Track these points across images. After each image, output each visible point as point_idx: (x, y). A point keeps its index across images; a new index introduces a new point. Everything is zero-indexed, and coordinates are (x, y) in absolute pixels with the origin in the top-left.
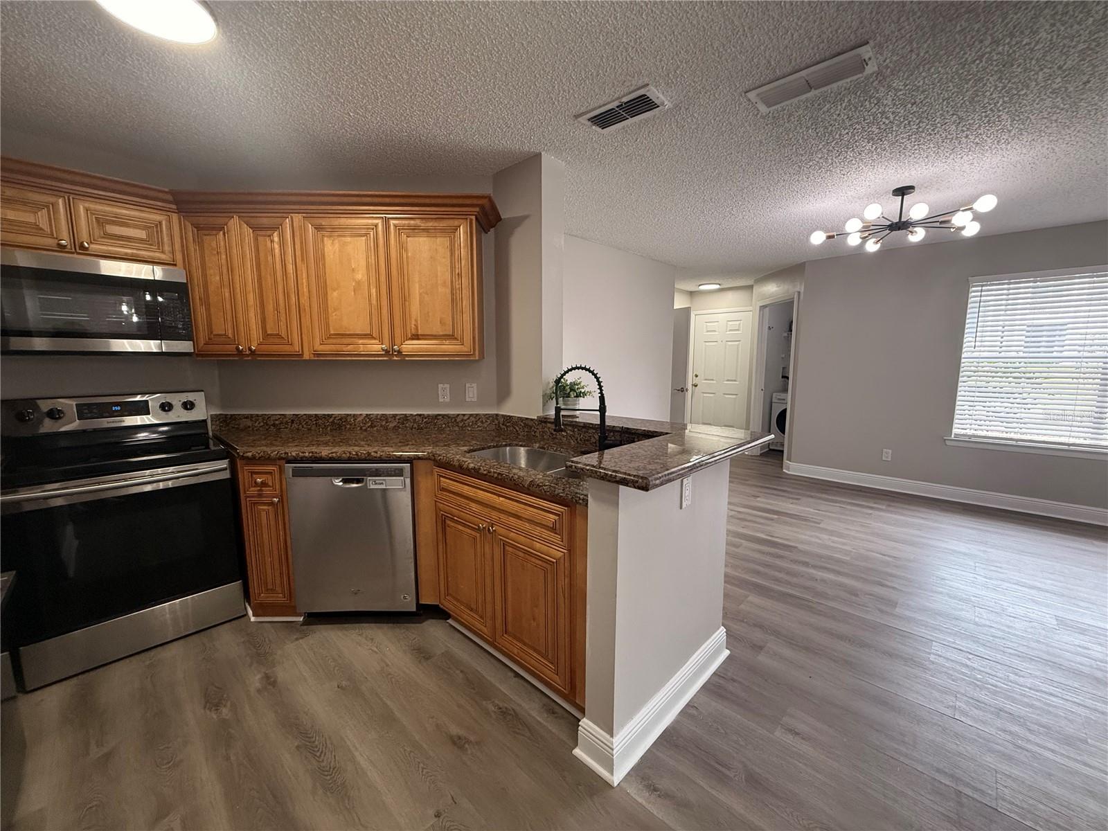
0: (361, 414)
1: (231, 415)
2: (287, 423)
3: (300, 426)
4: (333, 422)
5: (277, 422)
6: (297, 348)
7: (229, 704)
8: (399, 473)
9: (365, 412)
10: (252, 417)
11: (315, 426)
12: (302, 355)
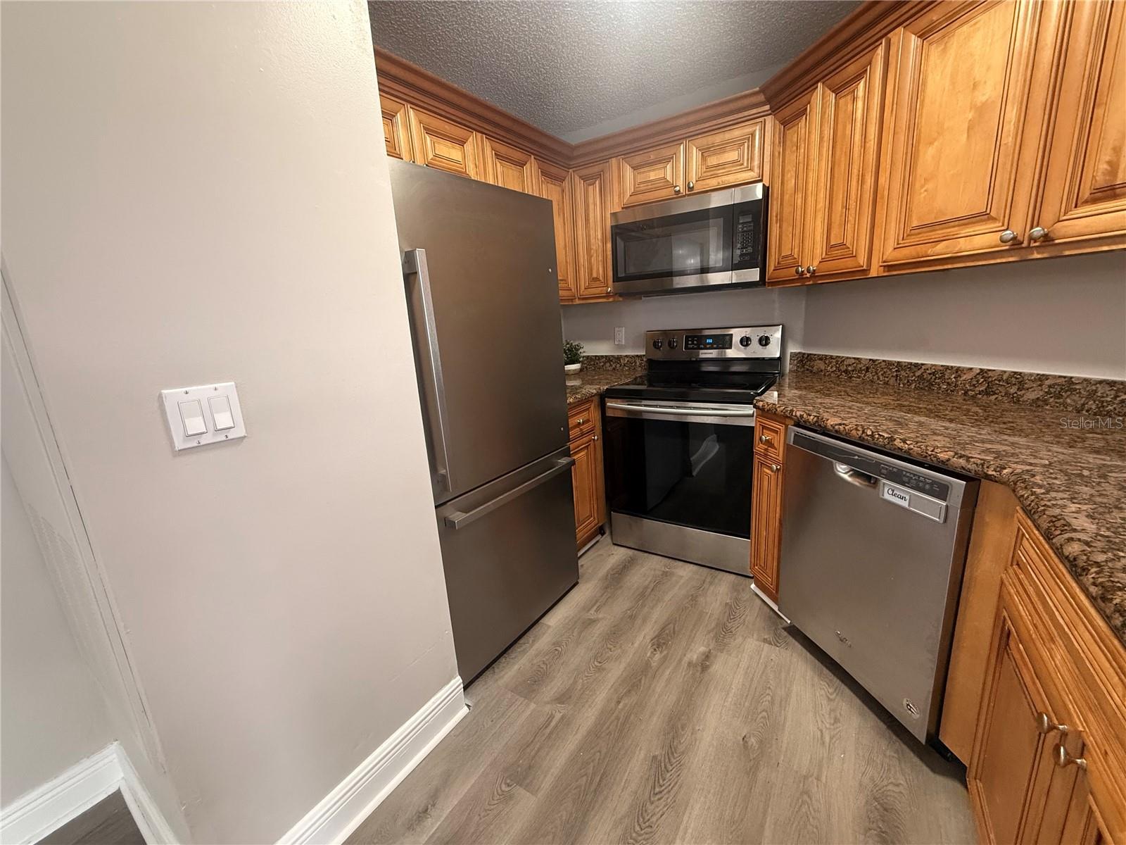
0: (971, 369)
1: (809, 355)
2: (860, 370)
3: (875, 377)
4: (921, 377)
5: (850, 368)
6: (862, 260)
7: (665, 652)
8: (941, 492)
9: (977, 365)
10: (826, 359)
11: (894, 379)
12: (868, 270)
